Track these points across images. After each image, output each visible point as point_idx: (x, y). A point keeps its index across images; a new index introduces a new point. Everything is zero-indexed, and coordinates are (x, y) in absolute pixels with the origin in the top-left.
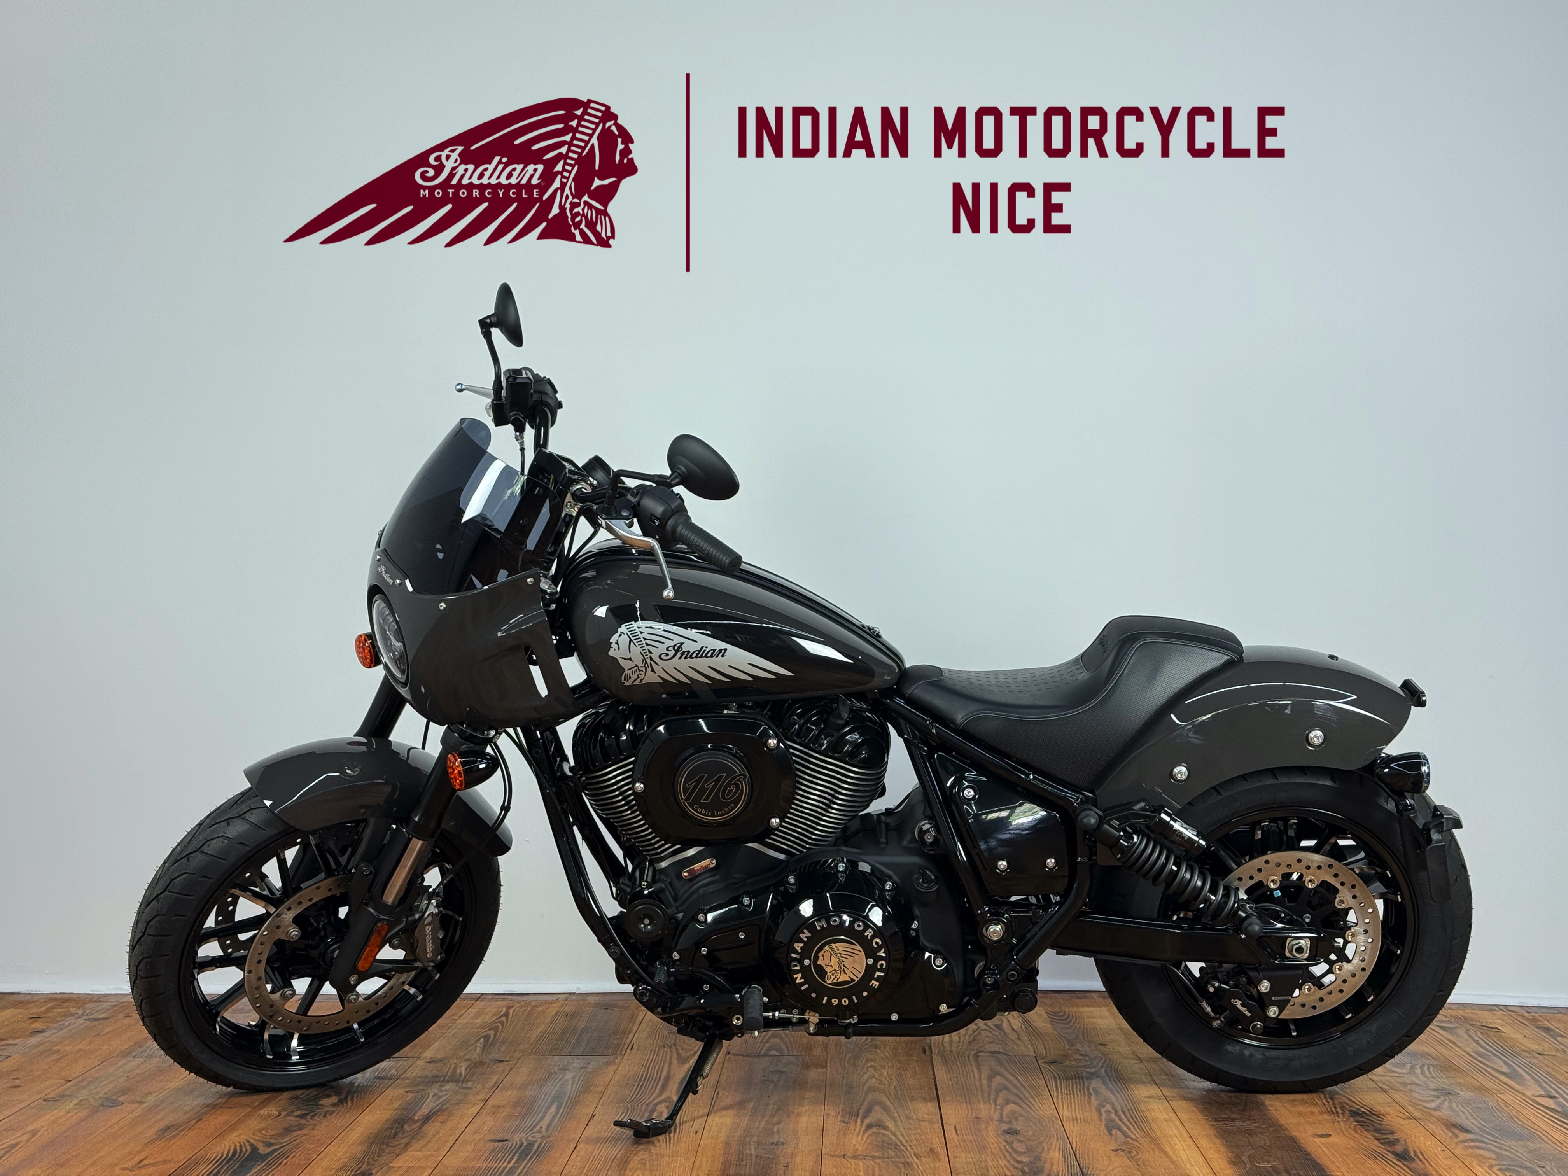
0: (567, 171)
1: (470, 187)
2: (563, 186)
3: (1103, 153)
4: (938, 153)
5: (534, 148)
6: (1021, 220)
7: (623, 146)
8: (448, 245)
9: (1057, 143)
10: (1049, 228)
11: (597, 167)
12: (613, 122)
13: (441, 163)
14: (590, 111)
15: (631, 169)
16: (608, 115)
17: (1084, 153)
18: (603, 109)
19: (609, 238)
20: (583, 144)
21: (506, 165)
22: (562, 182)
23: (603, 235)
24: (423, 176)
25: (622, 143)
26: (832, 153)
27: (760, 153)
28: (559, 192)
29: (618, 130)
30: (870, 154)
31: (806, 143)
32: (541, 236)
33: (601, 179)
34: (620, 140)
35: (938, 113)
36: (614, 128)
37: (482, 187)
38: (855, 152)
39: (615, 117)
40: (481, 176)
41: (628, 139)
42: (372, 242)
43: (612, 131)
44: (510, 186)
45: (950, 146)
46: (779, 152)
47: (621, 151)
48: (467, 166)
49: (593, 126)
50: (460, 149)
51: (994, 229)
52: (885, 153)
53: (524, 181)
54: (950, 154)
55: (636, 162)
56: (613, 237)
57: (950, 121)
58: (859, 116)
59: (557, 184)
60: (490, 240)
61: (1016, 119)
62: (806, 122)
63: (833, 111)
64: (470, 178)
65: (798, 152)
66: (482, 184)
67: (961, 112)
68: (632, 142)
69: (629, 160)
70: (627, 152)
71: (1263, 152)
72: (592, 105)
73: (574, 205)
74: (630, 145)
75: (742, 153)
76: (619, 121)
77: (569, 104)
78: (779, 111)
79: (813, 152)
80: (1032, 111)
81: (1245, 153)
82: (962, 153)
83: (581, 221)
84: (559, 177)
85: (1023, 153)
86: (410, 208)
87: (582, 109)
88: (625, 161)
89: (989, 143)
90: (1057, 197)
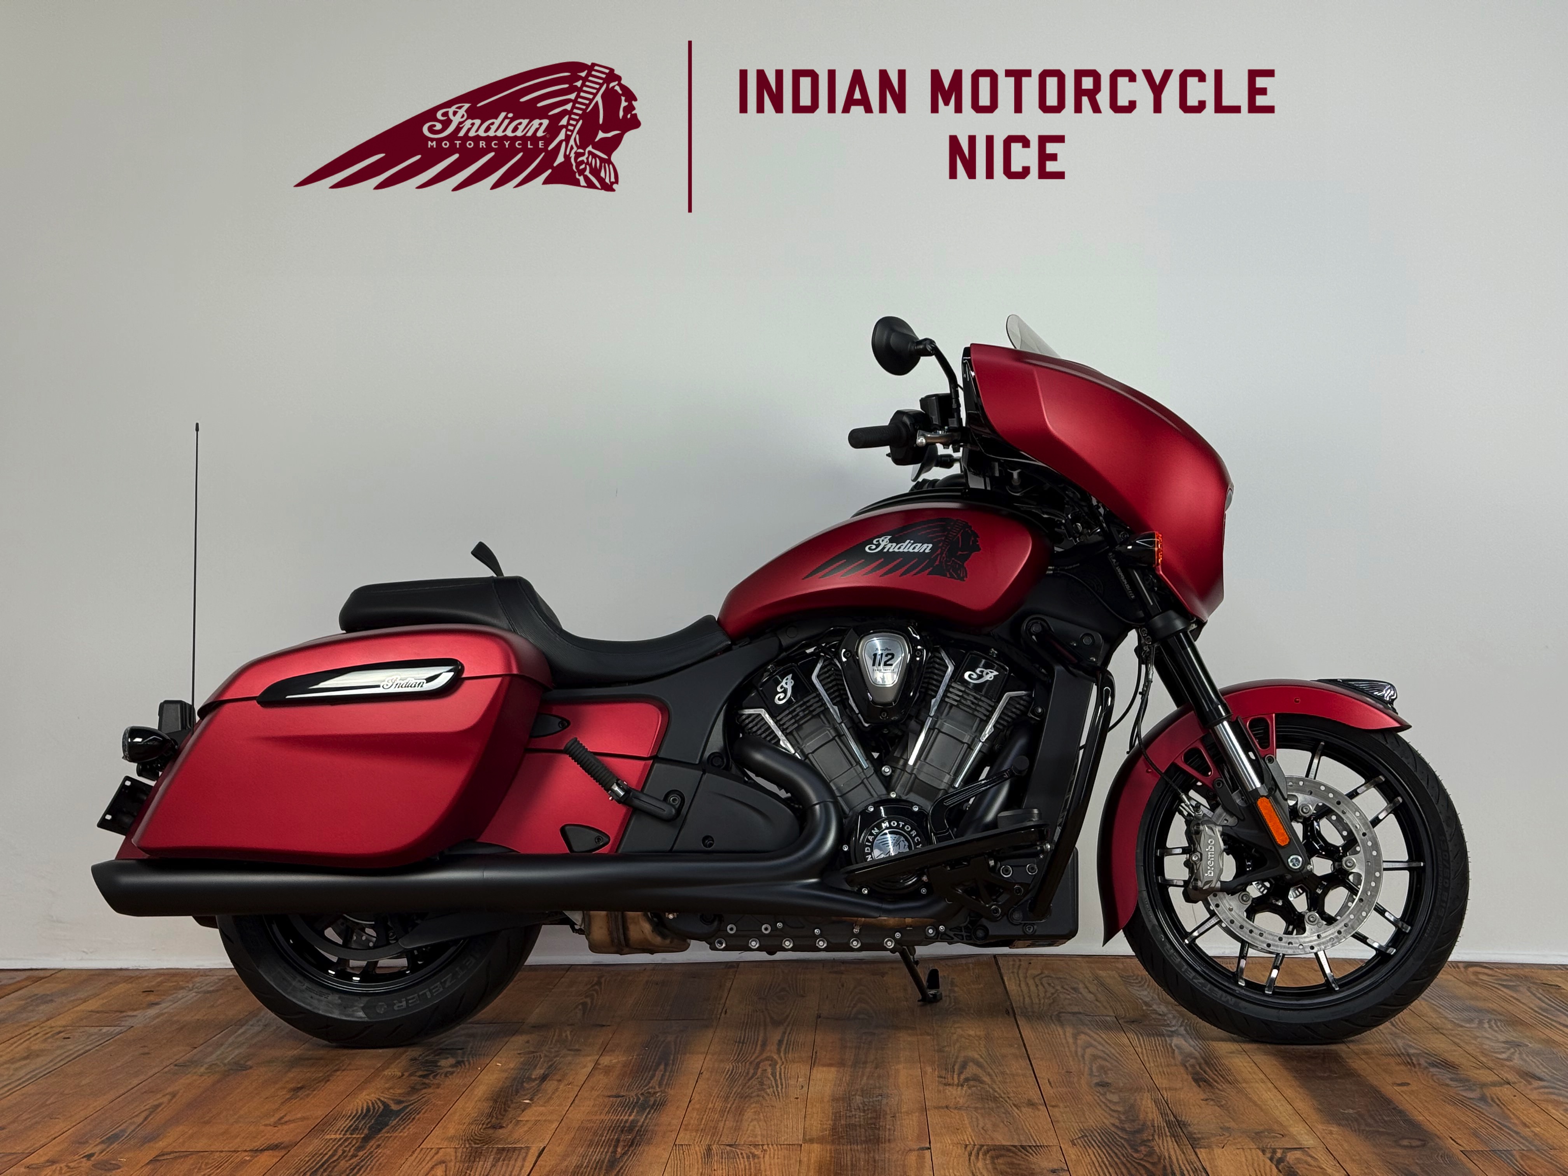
0: (572, 125)
1: (477, 139)
2: (568, 138)
3: (1096, 109)
4: (935, 109)
5: (539, 105)
6: (1016, 167)
7: (626, 104)
8: (455, 189)
9: (1052, 100)
10: (1044, 174)
11: (601, 122)
12: (617, 82)
13: (449, 118)
14: (594, 73)
15: (635, 123)
16: (612, 76)
17: (1078, 109)
18: (607, 71)
19: (612, 183)
20: (587, 102)
21: (512, 120)
22: (566, 135)
23: (607, 180)
24: (431, 129)
25: (626, 101)
26: (832, 109)
27: (760, 109)
28: (564, 144)
29: (621, 90)
30: (869, 110)
31: (805, 100)
32: (546, 182)
33: (605, 132)
34: (623, 98)
35: (935, 75)
36: (617, 88)
37: (488, 139)
38: (853, 108)
39: (618, 78)
40: (487, 129)
41: (631, 97)
42: (380, 186)
43: (616, 90)
44: (516, 138)
45: (947, 103)
46: (779, 108)
47: (625, 108)
48: (474, 121)
49: (597, 86)
50: (467, 106)
51: (990, 175)
52: (883, 109)
53: (530, 134)
54: (947, 110)
55: (639, 117)
56: (617, 182)
57: (946, 81)
58: (857, 78)
59: (562, 136)
60: (496, 186)
61: (1012, 79)
62: (805, 83)
63: (832, 74)
64: (477, 131)
65: (797, 108)
66: (488, 136)
67: (958, 74)
68: (636, 100)
69: (632, 115)
70: (630, 108)
71: (1253, 108)
72: (596, 68)
73: (578, 155)
74: (634, 103)
75: (743, 109)
76: (623, 82)
77: (574, 67)
78: (779, 74)
79: (813, 107)
80: (1028, 73)
81: (1236, 109)
82: (958, 109)
83: (585, 169)
84: (564, 130)
85: (1018, 109)
86: (419, 157)
87: (586, 72)
88: (629, 116)
89: (984, 100)
90: (1051, 148)
